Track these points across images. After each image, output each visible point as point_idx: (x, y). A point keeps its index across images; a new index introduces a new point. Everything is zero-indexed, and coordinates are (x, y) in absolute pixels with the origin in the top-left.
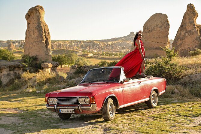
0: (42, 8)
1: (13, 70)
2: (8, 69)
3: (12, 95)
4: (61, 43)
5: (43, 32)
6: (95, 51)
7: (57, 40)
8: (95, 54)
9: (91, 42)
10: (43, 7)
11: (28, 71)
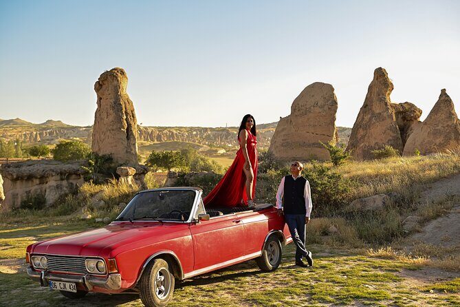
0: (122, 72)
1: (68, 178)
2: (58, 177)
3: (55, 224)
4: (175, 132)
5: (123, 114)
6: (230, 145)
7: (167, 126)
8: (228, 151)
9: (223, 130)
10: (125, 71)
11: (91, 181)
